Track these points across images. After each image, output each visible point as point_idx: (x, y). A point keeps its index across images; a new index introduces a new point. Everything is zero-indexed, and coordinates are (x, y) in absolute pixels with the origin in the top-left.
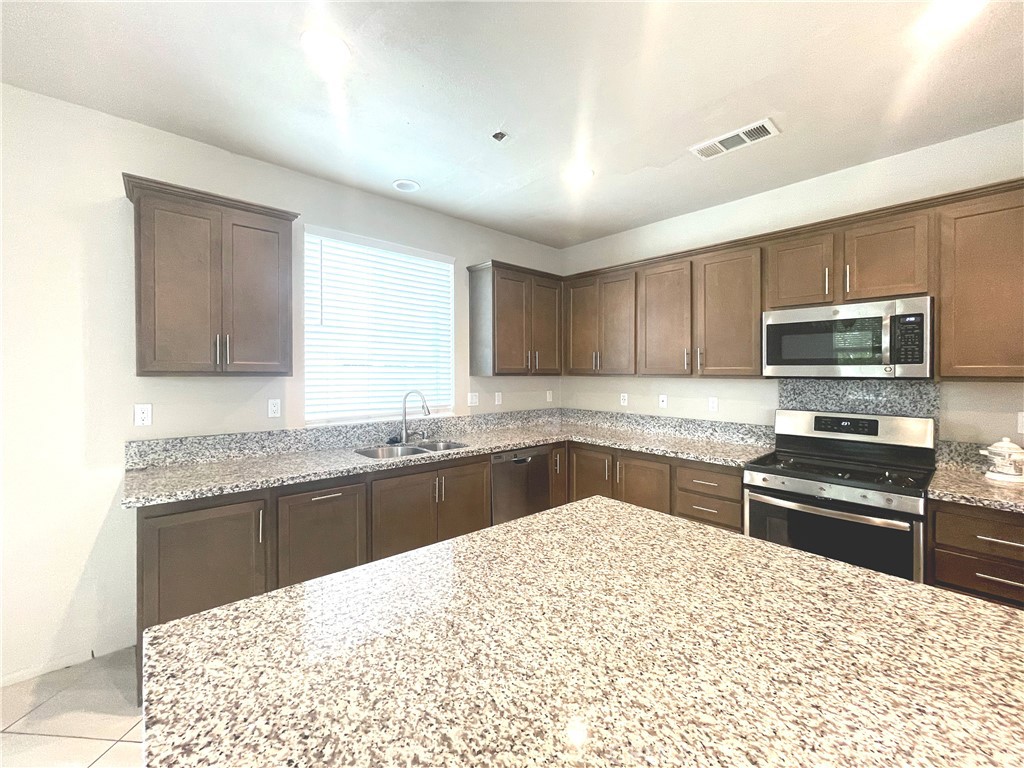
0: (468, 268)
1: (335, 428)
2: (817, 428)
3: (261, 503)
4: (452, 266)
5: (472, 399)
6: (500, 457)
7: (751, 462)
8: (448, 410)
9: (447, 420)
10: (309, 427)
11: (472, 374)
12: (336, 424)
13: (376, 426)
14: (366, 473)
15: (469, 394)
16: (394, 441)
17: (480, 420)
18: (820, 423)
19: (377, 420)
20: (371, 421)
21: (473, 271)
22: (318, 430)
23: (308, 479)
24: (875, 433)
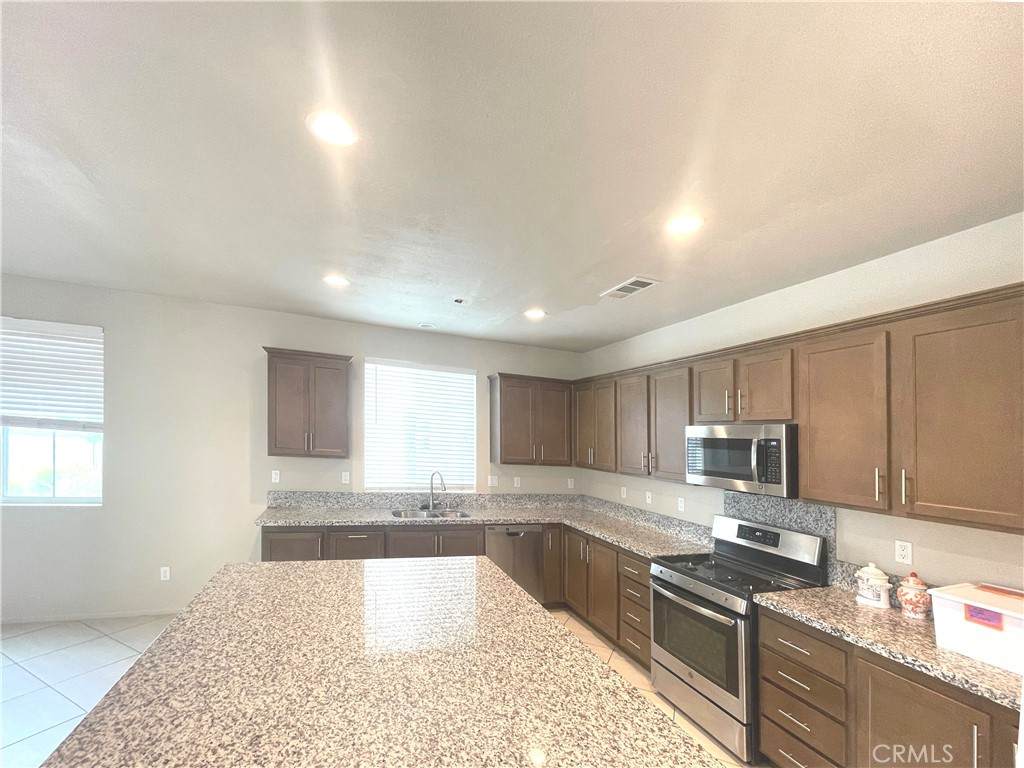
0: (489, 377)
1: (384, 494)
2: (739, 535)
3: (320, 534)
4: (474, 377)
5: (491, 481)
6: (493, 529)
7: (658, 557)
8: (472, 488)
9: (469, 495)
10: (366, 492)
11: (491, 461)
12: (384, 491)
13: (413, 495)
14: (384, 526)
15: (489, 477)
16: (425, 507)
17: (497, 498)
18: (743, 532)
19: (415, 491)
20: (408, 491)
21: (491, 379)
22: (372, 494)
23: (347, 524)
24: (775, 544)
